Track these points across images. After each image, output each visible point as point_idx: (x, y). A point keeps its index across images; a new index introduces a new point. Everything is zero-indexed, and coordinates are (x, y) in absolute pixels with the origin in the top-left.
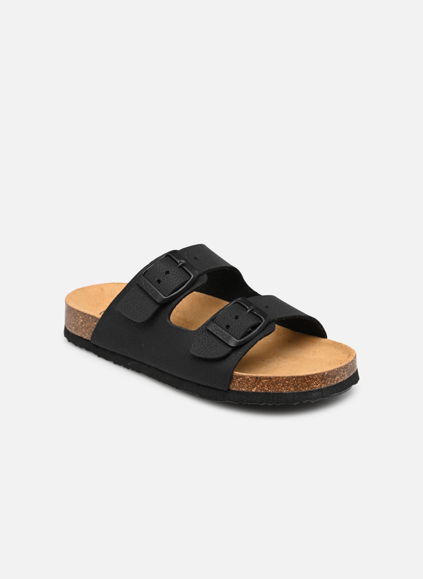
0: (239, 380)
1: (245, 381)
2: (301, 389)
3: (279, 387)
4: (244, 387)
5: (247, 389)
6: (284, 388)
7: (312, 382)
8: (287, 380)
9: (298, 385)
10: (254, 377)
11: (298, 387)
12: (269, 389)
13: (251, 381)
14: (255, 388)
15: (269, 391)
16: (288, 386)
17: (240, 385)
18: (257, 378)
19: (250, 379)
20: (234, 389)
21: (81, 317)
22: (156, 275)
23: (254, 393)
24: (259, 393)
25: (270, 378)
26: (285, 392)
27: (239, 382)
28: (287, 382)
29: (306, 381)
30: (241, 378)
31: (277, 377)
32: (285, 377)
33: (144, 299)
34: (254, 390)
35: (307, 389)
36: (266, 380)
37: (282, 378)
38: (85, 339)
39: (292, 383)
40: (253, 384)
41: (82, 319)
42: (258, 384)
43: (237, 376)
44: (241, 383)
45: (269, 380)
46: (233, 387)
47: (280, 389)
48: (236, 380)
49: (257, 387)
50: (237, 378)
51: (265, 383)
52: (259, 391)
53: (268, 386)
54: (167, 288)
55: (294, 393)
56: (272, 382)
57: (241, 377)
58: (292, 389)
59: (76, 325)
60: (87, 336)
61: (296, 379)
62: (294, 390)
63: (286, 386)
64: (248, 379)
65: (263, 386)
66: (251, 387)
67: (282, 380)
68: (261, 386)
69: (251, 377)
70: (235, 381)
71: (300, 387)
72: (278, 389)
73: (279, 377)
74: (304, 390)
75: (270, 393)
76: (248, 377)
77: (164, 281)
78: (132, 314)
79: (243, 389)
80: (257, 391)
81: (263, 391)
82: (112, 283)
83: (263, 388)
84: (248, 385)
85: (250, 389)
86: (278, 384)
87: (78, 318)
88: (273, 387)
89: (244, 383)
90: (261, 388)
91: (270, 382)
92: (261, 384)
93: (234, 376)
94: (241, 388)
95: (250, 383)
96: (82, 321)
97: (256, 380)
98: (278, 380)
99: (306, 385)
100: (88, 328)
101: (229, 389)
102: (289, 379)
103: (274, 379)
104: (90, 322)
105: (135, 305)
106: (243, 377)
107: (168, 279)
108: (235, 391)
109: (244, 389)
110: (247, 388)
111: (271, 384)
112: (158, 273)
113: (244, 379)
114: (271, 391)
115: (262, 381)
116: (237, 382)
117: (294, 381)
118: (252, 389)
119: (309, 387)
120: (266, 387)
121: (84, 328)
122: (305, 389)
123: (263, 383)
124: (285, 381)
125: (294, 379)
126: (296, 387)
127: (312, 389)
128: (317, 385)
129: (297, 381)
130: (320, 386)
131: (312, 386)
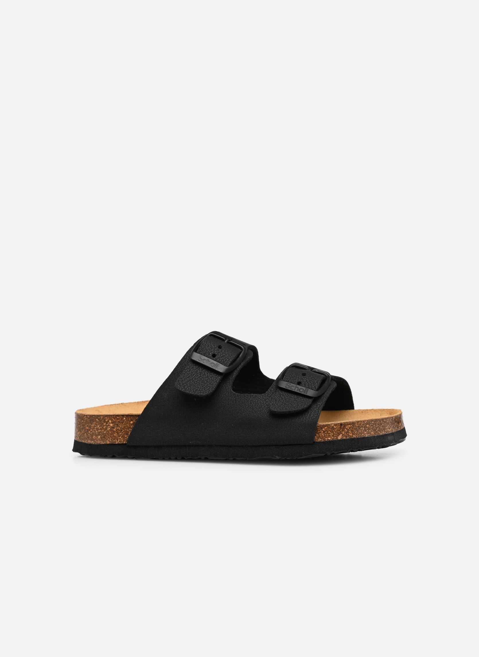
0: (324, 429)
1: (330, 430)
2: (379, 432)
3: (362, 432)
4: (329, 436)
5: (333, 438)
6: (366, 432)
7: (386, 426)
8: (368, 424)
10: (338, 424)
11: (377, 430)
12: (353, 434)
13: (336, 429)
14: (340, 435)
15: (353, 437)
16: (369, 430)
17: (325, 435)
18: (341, 424)
19: (335, 427)
20: (320, 440)
21: (110, 421)
22: (209, 350)
23: (340, 440)
24: (344, 439)
25: (353, 423)
26: (367, 436)
27: (324, 432)
28: (368, 426)
29: (382, 424)
30: (326, 428)
31: (359, 421)
32: (365, 421)
33: (203, 374)
34: (339, 438)
35: (383, 432)
36: (350, 426)
37: (364, 421)
38: (118, 444)
39: (372, 427)
40: (338, 432)
41: (112, 423)
42: (343, 431)
43: (322, 426)
44: (326, 432)
45: (352, 425)
46: (318, 439)
47: (363, 433)
48: (321, 430)
49: (342, 434)
50: (322, 428)
51: (349, 428)
52: (344, 438)
53: (352, 431)
54: (225, 360)
55: (374, 437)
56: (355, 427)
57: (325, 426)
58: (372, 432)
59: (104, 432)
60: (121, 440)
61: (374, 422)
62: (374, 434)
63: (367, 430)
64: (333, 427)
65: (348, 432)
66: (336, 435)
67: (363, 424)
68: (346, 432)
69: (336, 425)
70: (319, 432)
71: (378, 431)
72: (361, 434)
73: (361, 421)
74: (381, 434)
75: (354, 439)
76: (333, 425)
77: (219, 354)
78: (195, 390)
79: (328, 438)
80: (342, 438)
81: (348, 438)
82: (105, 405)
83: (348, 434)
84: (333, 433)
85: (336, 437)
86: (361, 429)
87: (106, 424)
88: (357, 432)
89: (329, 432)
90: (346, 434)
91: (354, 427)
92: (345, 430)
93: (318, 427)
94: (326, 437)
95: (335, 431)
96: (113, 425)
97: (340, 427)
98: (360, 424)
99: (382, 429)
100: (121, 430)
101: (314, 442)
102: (369, 422)
103: (357, 423)
104: (124, 424)
105: (195, 381)
106: (328, 426)
107: (223, 352)
108: (320, 442)
109: (330, 438)
110: (333, 436)
111: (355, 429)
112: (211, 348)
113: (329, 428)
114: (355, 436)
115: (346, 427)
116: (322, 432)
117: (373, 424)
118: (337, 436)
119: (384, 430)
120: (350, 433)
121: (115, 432)
122: (382, 433)
123: (347, 429)
124: (366, 424)
125: (373, 422)
126: (375, 430)
127: (386, 432)
128: (390, 429)
129: (375, 424)
130: (392, 430)
131: (387, 430)
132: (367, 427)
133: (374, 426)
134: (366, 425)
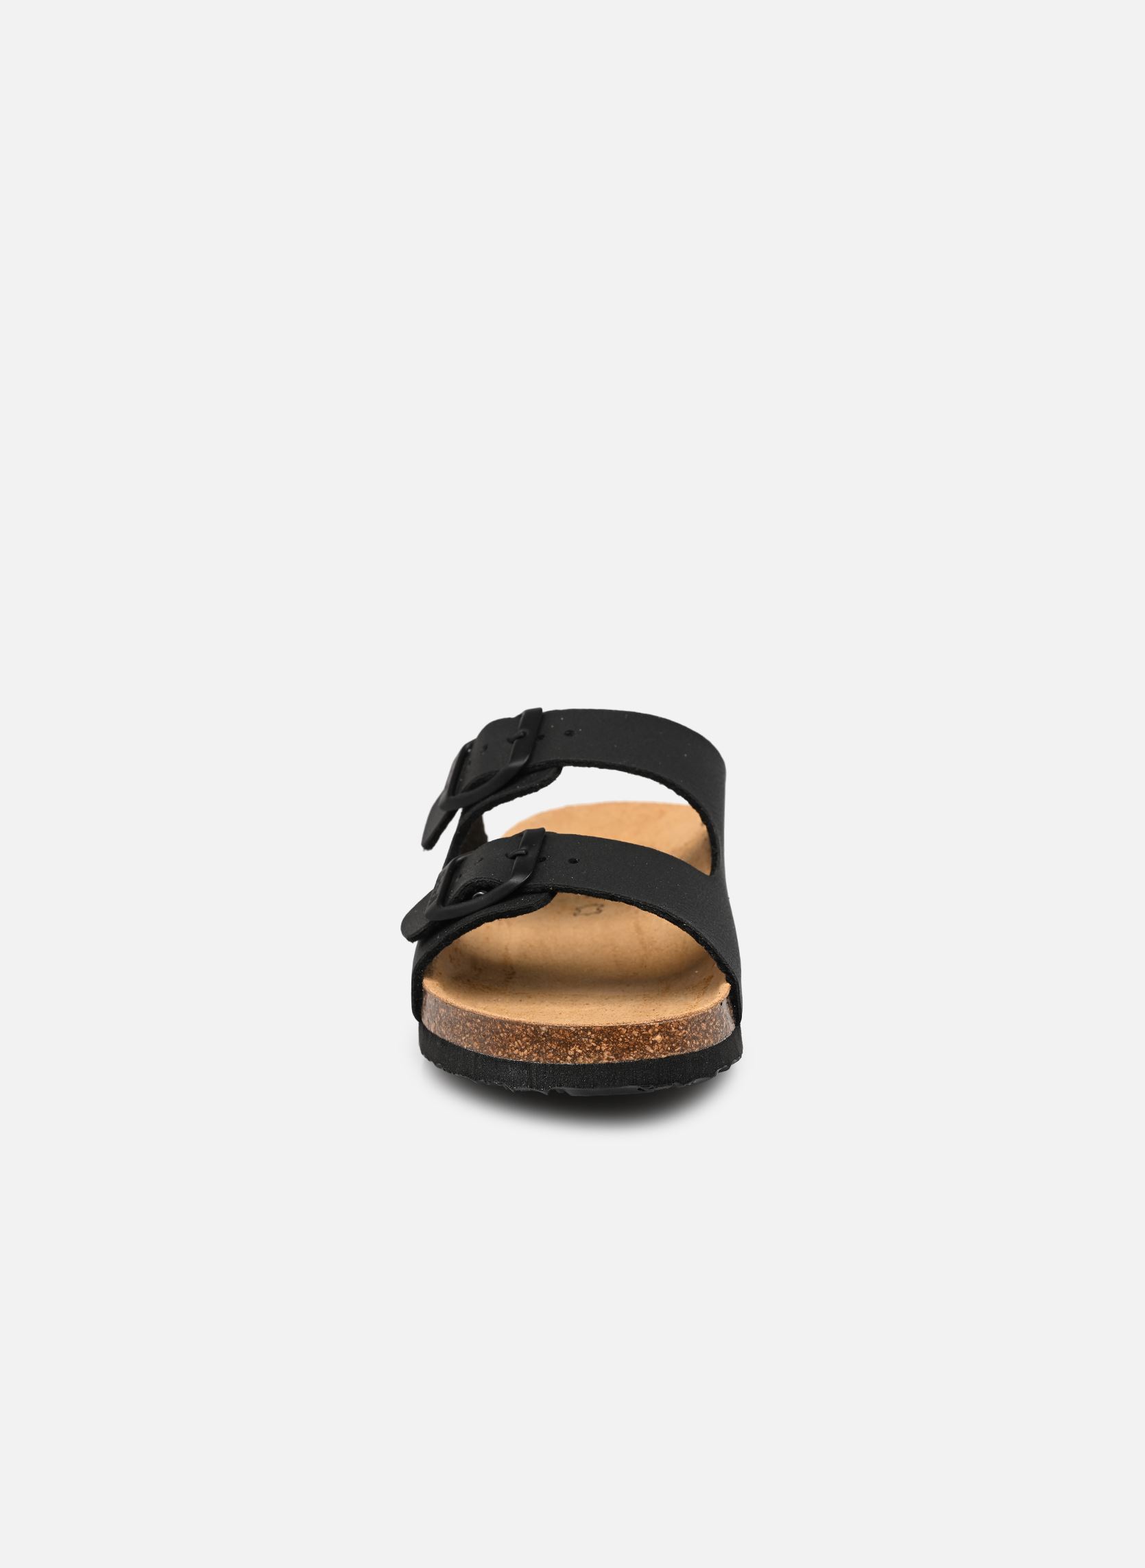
2: (491, 1050)
7: (510, 1041)
9: (485, 1040)
16: (470, 1036)
28: (468, 1024)
35: (500, 1053)
55: (479, 1055)
58: (476, 1044)
62: (478, 1047)
63: (467, 1033)
71: (488, 1044)
74: (495, 1055)
99: (500, 1045)
119: (504, 1050)
122: (497, 1053)
125: (479, 1021)
126: (481, 1041)
127: (510, 1056)
128: (522, 1050)
129: (484, 1027)
130: (529, 1055)
131: (512, 1051)
132: (467, 1026)
133: (481, 1030)
134: (466, 1022)
